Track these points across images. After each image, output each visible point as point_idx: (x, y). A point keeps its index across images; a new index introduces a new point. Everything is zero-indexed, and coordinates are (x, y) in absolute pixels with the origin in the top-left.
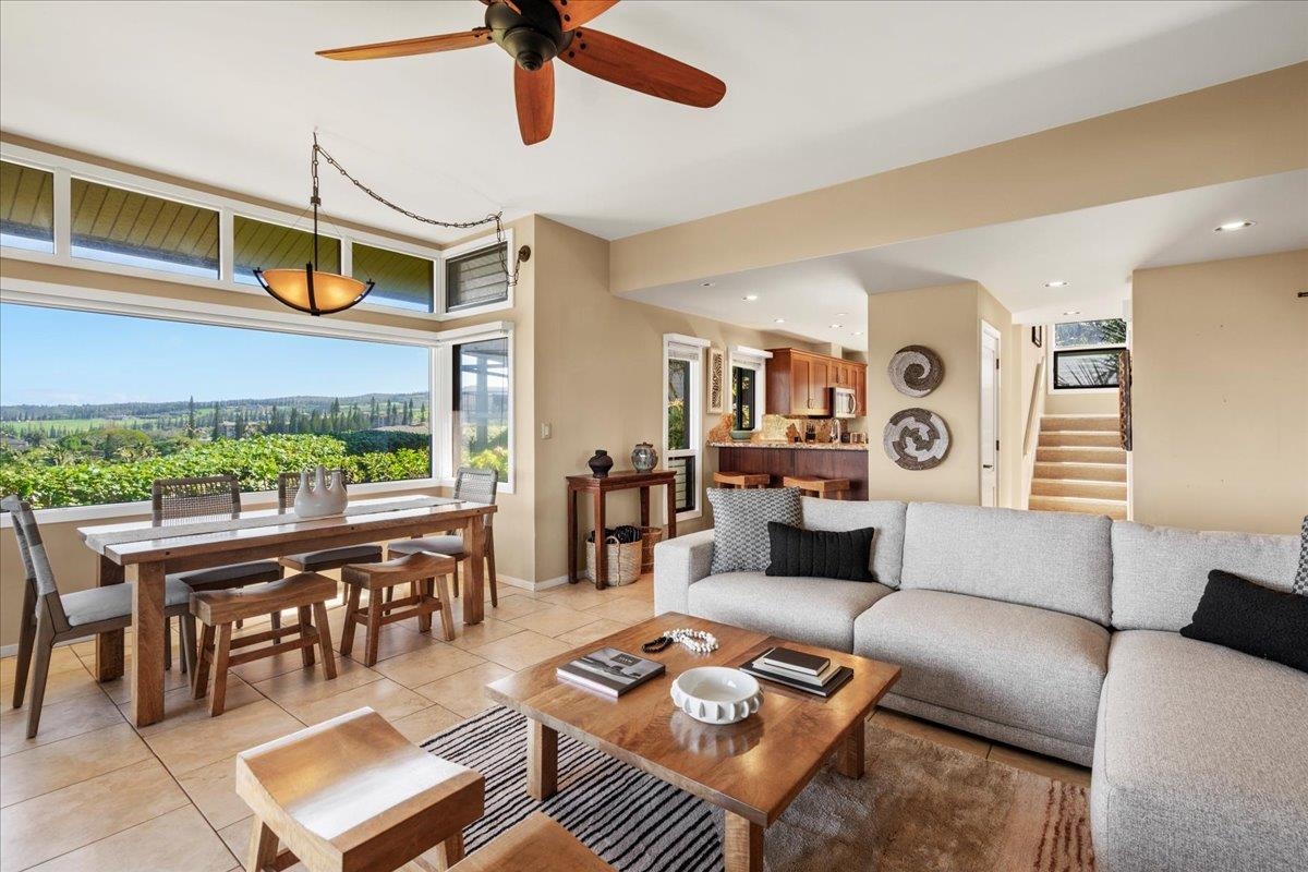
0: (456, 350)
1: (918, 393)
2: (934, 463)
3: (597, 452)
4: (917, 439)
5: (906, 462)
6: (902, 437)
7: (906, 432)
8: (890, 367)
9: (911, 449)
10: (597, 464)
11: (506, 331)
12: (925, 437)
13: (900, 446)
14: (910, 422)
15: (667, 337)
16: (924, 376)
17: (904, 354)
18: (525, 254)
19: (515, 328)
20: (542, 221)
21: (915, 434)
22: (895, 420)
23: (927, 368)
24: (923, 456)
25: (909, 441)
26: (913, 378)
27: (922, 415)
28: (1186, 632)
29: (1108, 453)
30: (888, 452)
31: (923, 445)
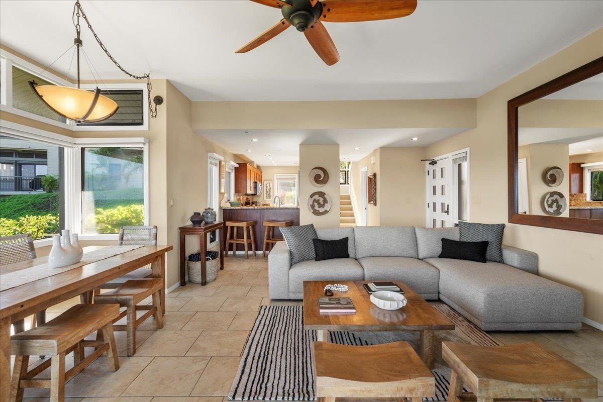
0: (83, 149)
1: (319, 185)
2: (326, 212)
3: (195, 213)
4: (319, 204)
5: (316, 213)
6: (313, 203)
7: (315, 201)
8: (310, 175)
9: (317, 208)
10: (194, 219)
11: (144, 144)
12: (322, 203)
13: (313, 206)
14: (317, 197)
15: (209, 154)
16: (322, 179)
17: (314, 170)
18: (158, 100)
19: (150, 143)
20: (170, 84)
21: (318, 202)
22: (312, 196)
23: (322, 176)
24: (321, 210)
25: (316, 204)
26: (317, 179)
27: (322, 194)
28: (440, 256)
29: (347, 207)
30: (309, 209)
31: (320, 206)
